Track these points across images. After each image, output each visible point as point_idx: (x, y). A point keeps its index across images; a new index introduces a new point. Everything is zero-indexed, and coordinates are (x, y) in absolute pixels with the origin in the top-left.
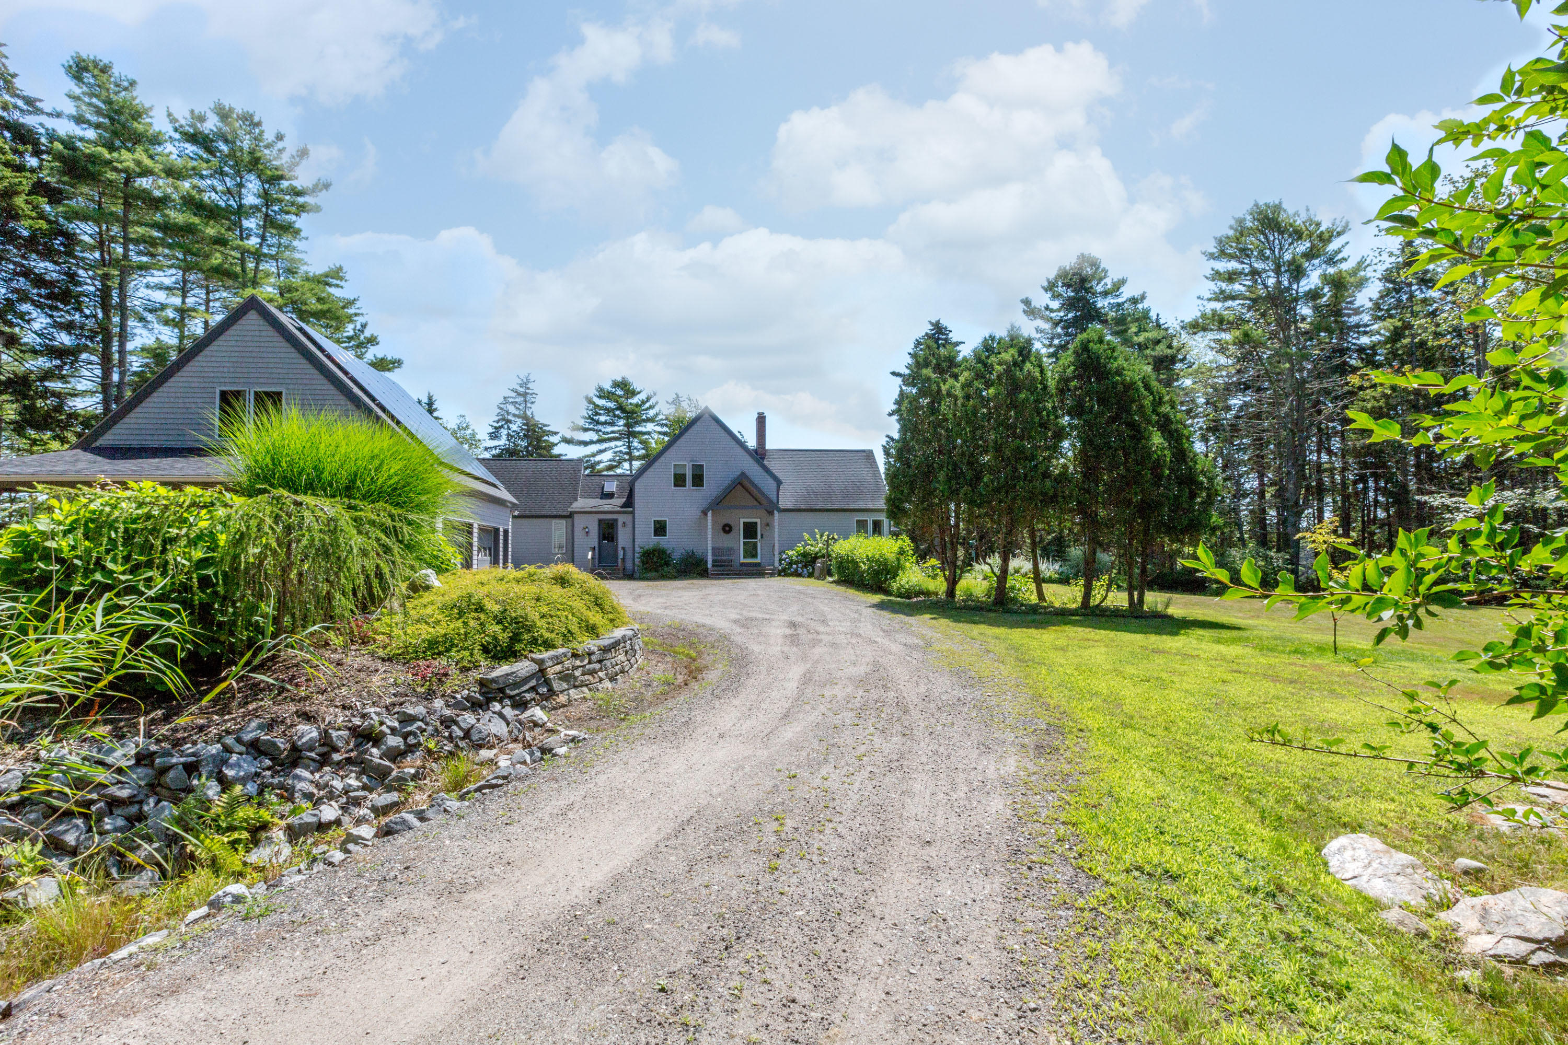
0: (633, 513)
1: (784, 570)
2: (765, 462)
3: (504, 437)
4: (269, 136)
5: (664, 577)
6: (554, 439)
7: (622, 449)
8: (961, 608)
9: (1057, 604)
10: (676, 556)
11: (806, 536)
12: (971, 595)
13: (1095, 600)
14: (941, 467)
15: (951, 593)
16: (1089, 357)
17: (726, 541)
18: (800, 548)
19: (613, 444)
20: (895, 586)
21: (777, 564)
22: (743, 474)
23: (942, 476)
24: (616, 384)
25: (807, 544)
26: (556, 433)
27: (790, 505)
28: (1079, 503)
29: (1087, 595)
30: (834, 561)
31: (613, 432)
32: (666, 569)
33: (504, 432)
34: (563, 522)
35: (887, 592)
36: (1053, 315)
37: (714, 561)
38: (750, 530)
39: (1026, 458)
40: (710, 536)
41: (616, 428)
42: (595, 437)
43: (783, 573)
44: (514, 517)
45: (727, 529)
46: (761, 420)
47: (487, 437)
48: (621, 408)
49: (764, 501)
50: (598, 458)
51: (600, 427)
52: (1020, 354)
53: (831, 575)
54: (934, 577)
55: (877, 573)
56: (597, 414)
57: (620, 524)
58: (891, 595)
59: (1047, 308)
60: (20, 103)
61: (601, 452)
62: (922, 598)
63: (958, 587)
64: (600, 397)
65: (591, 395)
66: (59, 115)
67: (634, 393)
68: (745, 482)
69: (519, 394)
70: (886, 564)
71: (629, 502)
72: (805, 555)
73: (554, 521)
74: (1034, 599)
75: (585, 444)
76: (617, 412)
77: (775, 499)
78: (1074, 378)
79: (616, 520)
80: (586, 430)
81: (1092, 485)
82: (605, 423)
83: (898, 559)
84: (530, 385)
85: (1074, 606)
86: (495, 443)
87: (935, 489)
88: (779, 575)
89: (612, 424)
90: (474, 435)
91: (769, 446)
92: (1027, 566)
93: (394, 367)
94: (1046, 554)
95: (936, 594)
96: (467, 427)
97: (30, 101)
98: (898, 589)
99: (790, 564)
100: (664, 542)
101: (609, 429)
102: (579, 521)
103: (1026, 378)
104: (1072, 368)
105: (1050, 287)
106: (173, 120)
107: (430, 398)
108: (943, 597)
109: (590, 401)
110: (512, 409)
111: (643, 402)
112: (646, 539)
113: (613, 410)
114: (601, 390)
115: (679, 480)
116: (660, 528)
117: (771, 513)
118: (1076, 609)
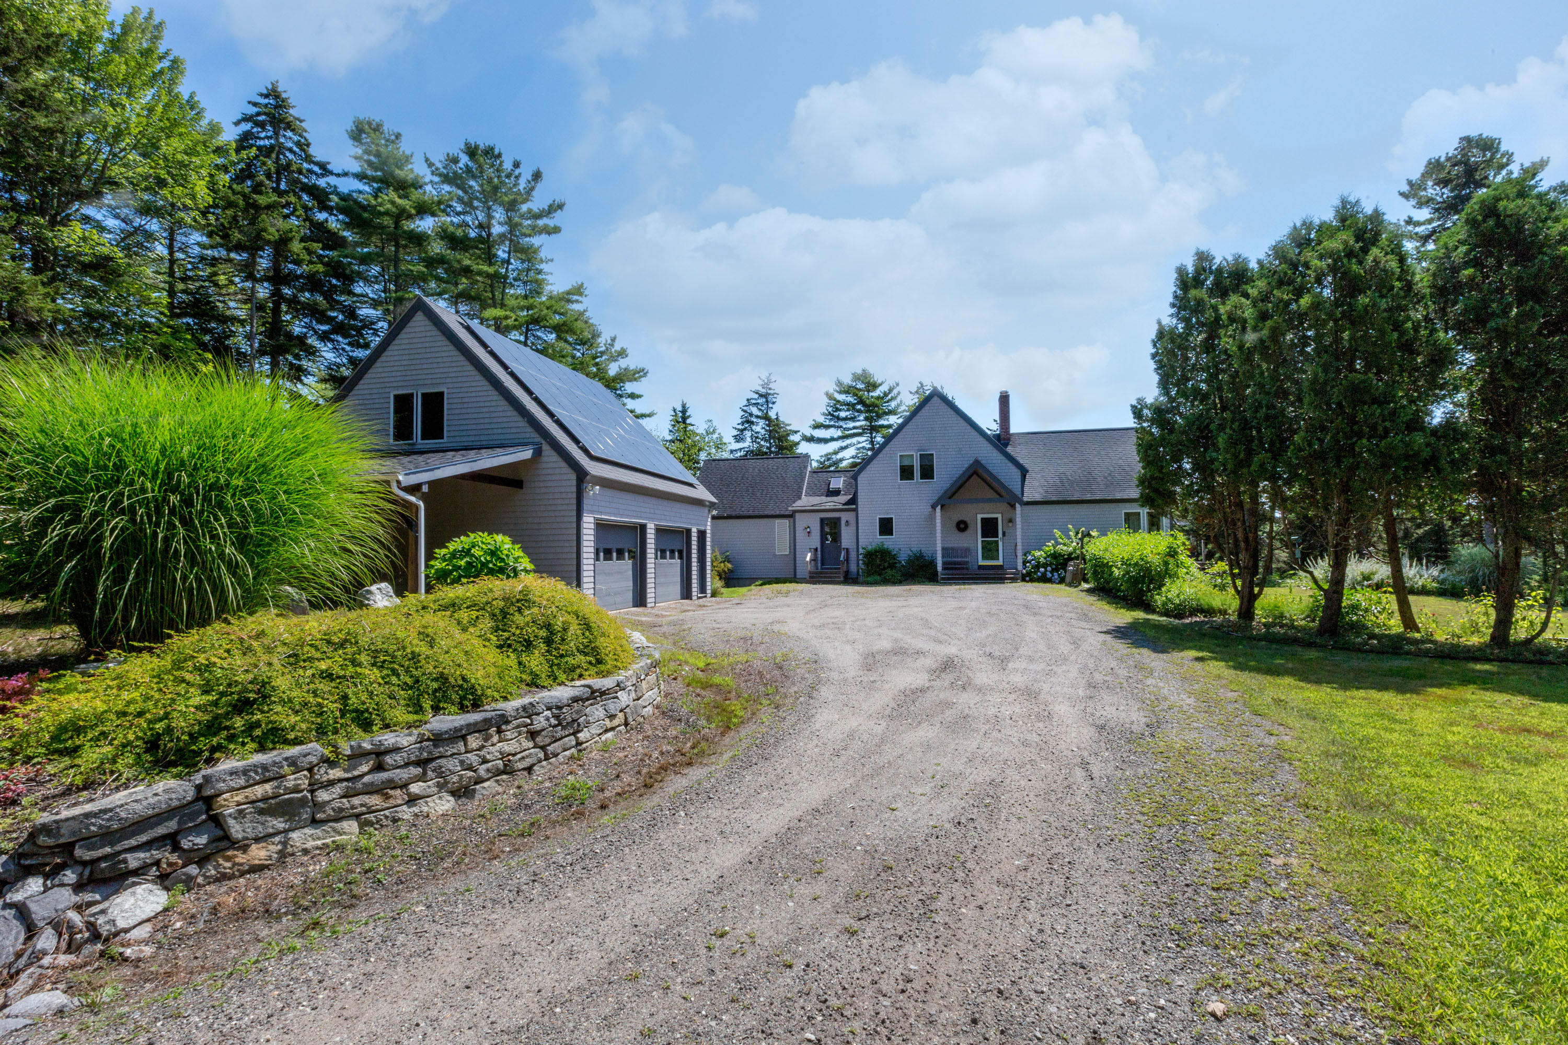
0: (856, 510)
1: (1029, 574)
2: (1009, 449)
3: (749, 439)
4: (508, 166)
5: (886, 582)
6: (795, 438)
7: (864, 444)
8: (1259, 638)
9: (1441, 637)
10: (903, 558)
11: (1057, 533)
12: (1282, 616)
13: (1520, 632)
14: (1221, 428)
15: (1246, 612)
16: (1499, 224)
17: (960, 541)
18: (1049, 547)
19: (854, 440)
20: (1159, 600)
21: (1020, 567)
22: (977, 462)
23: (1221, 440)
24: (856, 378)
25: (1057, 543)
26: (796, 432)
27: (1038, 497)
28: (1482, 469)
29: (1504, 622)
30: (1088, 565)
31: (854, 428)
32: (889, 571)
33: (748, 434)
34: (786, 522)
35: (1148, 607)
36: (1418, 229)
37: (944, 563)
38: (990, 527)
39: (1375, 401)
40: (939, 535)
41: (858, 424)
42: (839, 433)
43: (1028, 577)
44: (714, 518)
45: (962, 526)
46: (1004, 400)
47: (732, 440)
48: (861, 401)
49: (1003, 493)
50: (840, 456)
51: (841, 423)
52: (1358, 238)
53: (1086, 581)
54: (1222, 588)
55: (1135, 581)
56: (837, 410)
57: (843, 522)
58: (1153, 611)
59: (1409, 221)
60: (316, 169)
61: (842, 449)
62: (1199, 618)
63: (1258, 604)
64: (840, 392)
65: (831, 391)
66: (346, 174)
67: (875, 386)
68: (980, 471)
69: (761, 396)
70: (1148, 570)
71: (853, 501)
72: (1055, 556)
73: (777, 521)
74: (1395, 625)
75: (826, 441)
76: (859, 407)
77: (1018, 493)
78: (1466, 265)
79: (839, 519)
80: (827, 427)
81: (1510, 438)
82: (846, 419)
83: (1166, 564)
84: (771, 386)
85: (1475, 640)
86: (741, 445)
87: (1213, 461)
88: (1024, 580)
89: (853, 419)
90: (721, 438)
91: (1014, 429)
92: (1383, 571)
93: (641, 377)
94: (1416, 555)
95: (1224, 612)
96: (714, 431)
97: (323, 166)
98: (1164, 604)
99: (1037, 567)
100: (889, 542)
101: (851, 424)
102: (801, 520)
103: (1372, 271)
104: (1463, 249)
105: (1413, 191)
106: (431, 165)
107: (684, 406)
108: (1234, 618)
109: (830, 397)
110: (755, 411)
111: (886, 394)
112: (870, 538)
113: (854, 405)
114: (839, 383)
115: (906, 473)
116: (886, 526)
117: (1013, 507)
118: (1481, 648)
